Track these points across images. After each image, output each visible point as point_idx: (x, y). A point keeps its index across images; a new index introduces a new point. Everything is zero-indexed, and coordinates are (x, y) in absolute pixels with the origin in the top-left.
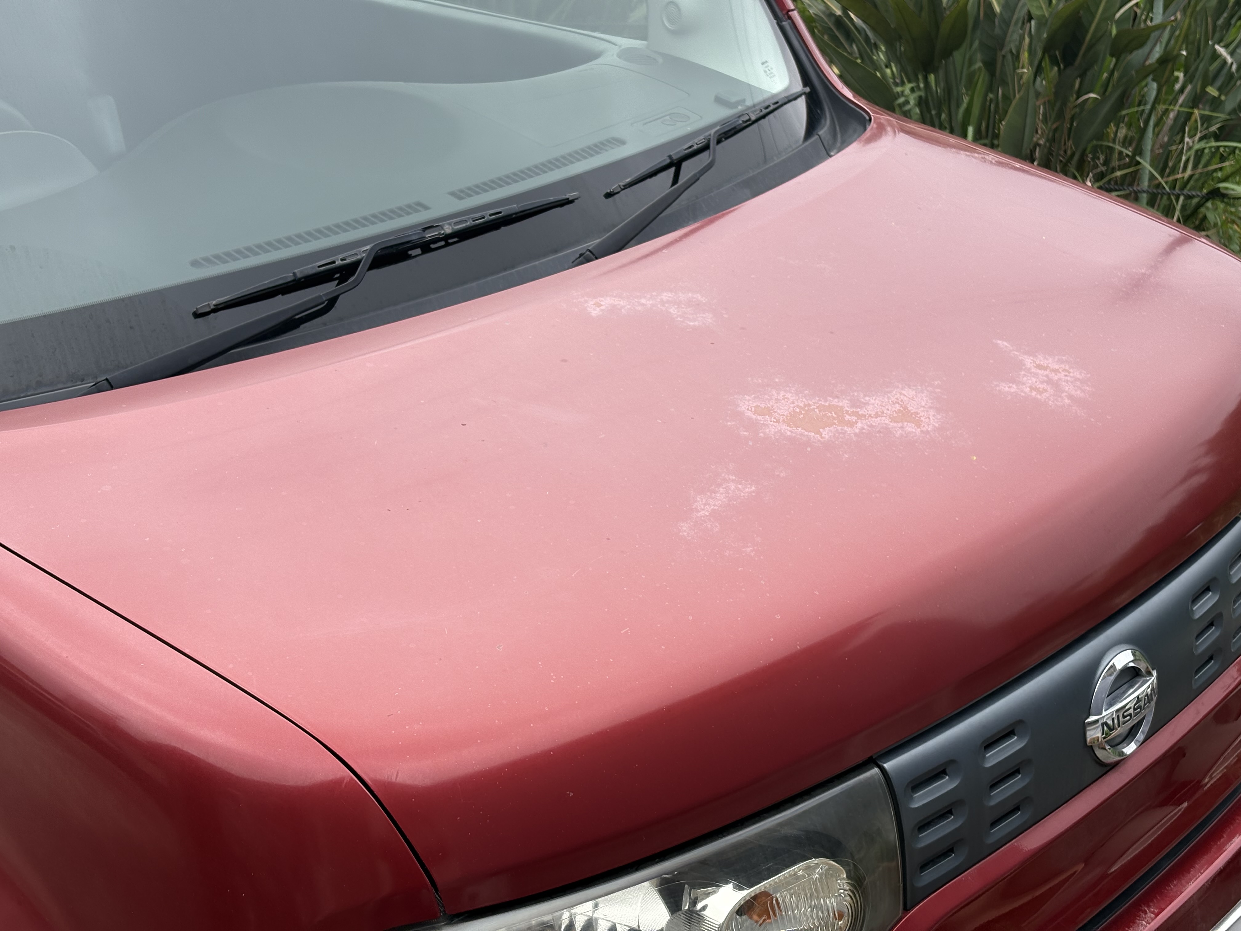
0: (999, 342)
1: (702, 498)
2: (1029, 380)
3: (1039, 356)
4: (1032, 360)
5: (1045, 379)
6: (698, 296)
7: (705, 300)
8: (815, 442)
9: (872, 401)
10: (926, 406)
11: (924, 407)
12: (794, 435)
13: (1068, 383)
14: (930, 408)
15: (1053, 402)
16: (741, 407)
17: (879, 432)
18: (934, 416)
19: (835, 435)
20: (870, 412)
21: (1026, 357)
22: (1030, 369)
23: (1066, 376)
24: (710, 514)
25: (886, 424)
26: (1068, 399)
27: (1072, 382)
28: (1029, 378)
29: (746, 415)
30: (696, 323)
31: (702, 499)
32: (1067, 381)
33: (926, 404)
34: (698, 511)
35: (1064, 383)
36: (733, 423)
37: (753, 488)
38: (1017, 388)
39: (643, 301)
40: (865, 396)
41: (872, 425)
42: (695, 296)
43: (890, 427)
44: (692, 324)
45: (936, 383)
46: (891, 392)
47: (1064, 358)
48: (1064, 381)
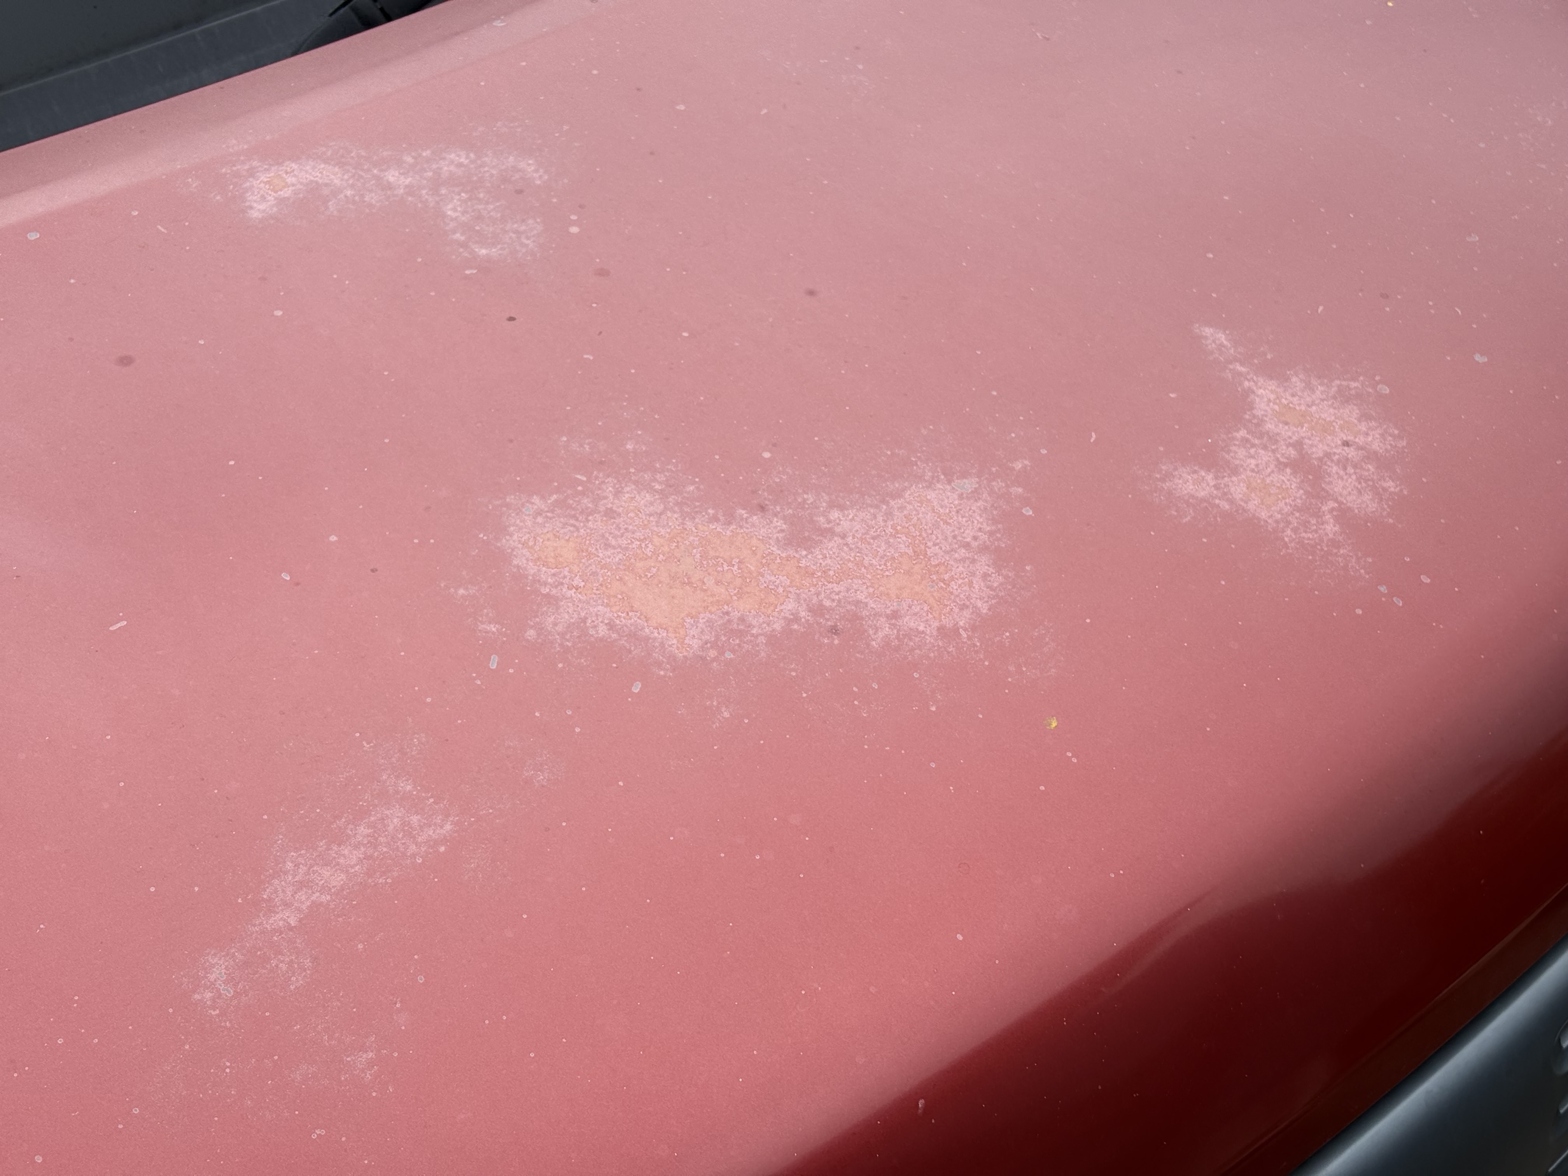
0: (1208, 331)
1: (300, 860)
2: (1252, 457)
3: (1294, 379)
4: (1272, 391)
5: (1292, 452)
6: (529, 167)
7: (540, 177)
8: (659, 664)
9: (845, 524)
10: (975, 544)
11: (967, 546)
12: (614, 636)
13: (1345, 469)
14: (984, 549)
15: (1295, 530)
16: (511, 535)
17: (834, 630)
18: (985, 576)
19: (717, 637)
20: (829, 561)
21: (1261, 381)
22: (1261, 422)
23: (1346, 444)
24: (300, 921)
25: (858, 603)
26: (1337, 519)
27: (1355, 466)
28: (1252, 451)
29: (515, 562)
30: (494, 252)
31: (297, 865)
32: (1344, 463)
33: (975, 538)
34: (271, 910)
35: (1335, 469)
36: (473, 590)
37: (448, 827)
38: (1217, 487)
39: (391, 176)
40: (832, 505)
41: (821, 605)
42: (522, 165)
43: (865, 613)
44: (484, 252)
45: (1018, 465)
46: (898, 495)
47: (1353, 384)
48: (1338, 462)
